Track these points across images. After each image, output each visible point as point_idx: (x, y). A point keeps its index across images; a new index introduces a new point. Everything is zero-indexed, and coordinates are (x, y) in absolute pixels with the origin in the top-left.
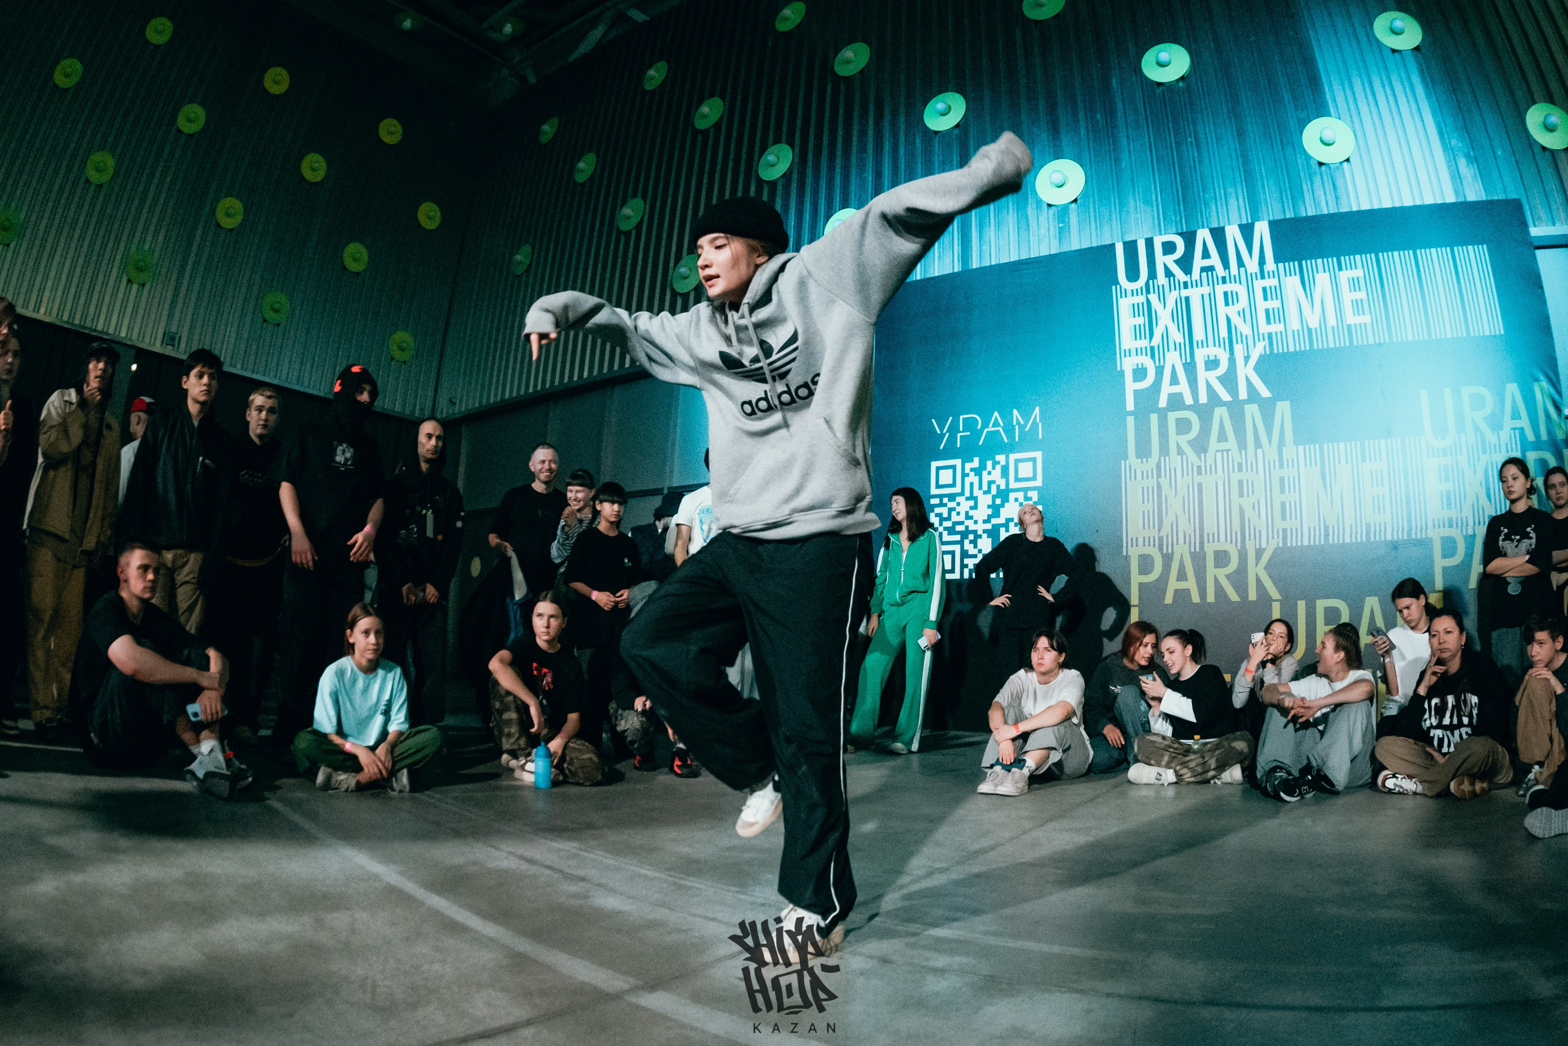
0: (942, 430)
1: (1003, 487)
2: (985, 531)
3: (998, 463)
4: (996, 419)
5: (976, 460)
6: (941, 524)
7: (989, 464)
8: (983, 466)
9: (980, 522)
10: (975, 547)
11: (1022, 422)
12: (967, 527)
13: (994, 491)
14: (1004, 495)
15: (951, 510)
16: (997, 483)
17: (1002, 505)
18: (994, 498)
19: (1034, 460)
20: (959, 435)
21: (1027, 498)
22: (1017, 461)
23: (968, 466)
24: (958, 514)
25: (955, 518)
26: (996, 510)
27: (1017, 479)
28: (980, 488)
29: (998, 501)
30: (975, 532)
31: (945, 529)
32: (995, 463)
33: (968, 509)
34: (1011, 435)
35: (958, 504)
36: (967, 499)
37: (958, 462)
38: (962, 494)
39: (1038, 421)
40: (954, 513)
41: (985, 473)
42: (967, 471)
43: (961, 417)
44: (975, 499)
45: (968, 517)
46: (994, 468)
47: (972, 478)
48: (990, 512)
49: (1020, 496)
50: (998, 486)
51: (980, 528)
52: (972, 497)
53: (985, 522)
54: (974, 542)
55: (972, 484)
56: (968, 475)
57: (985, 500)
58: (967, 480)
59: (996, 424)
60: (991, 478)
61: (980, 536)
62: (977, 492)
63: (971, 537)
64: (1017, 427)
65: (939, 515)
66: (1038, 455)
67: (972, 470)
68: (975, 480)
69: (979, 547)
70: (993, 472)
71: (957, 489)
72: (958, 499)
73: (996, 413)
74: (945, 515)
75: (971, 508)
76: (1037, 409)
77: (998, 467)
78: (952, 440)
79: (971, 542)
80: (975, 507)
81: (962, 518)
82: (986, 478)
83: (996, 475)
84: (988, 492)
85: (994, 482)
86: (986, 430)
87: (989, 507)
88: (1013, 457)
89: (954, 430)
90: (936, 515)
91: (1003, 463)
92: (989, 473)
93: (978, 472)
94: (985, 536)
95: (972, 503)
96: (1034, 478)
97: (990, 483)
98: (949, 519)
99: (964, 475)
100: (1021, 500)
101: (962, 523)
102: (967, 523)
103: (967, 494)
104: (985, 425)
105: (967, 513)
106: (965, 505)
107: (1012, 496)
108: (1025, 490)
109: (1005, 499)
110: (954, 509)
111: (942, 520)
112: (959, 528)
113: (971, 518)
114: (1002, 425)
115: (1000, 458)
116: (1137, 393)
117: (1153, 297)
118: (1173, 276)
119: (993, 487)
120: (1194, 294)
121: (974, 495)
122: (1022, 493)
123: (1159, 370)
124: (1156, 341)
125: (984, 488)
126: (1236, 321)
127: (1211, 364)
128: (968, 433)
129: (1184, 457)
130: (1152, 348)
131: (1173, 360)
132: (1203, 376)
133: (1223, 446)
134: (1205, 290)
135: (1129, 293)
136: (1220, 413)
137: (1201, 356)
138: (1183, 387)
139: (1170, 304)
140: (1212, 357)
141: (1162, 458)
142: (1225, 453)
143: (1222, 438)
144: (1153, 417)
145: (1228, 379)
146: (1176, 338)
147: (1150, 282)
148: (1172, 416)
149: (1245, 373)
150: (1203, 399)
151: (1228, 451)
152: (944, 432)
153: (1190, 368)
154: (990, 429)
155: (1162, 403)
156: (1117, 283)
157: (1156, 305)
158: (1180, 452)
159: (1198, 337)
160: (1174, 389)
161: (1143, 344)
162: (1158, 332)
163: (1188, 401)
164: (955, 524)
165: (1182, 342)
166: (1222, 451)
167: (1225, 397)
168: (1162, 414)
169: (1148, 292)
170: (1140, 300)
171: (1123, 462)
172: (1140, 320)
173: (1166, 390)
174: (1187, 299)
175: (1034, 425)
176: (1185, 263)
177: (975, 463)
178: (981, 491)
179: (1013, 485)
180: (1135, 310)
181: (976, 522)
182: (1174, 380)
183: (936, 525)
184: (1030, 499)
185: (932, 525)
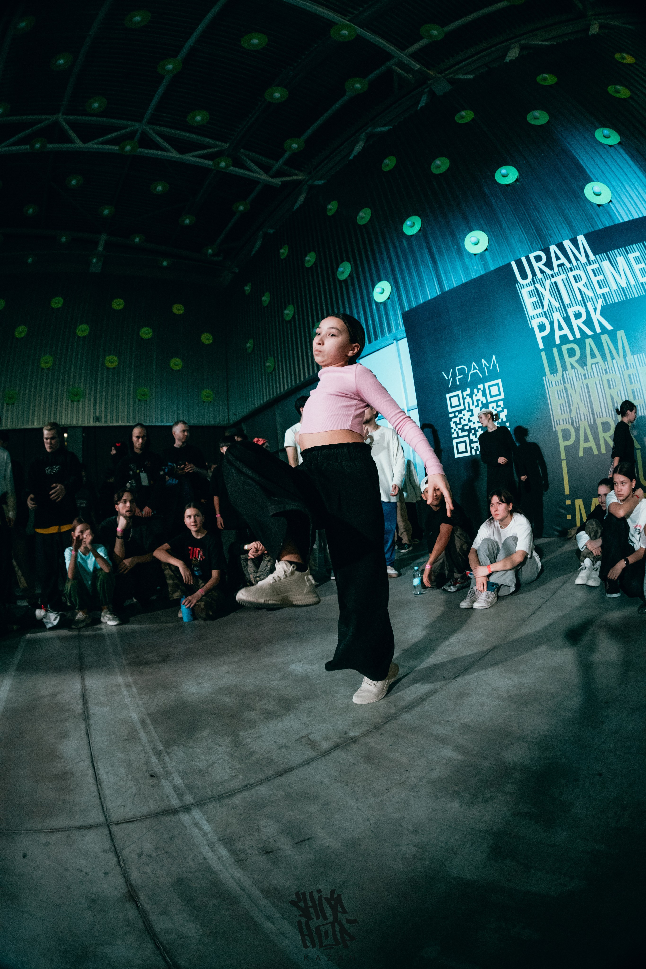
0: (448, 377)
1: (485, 402)
2: (479, 427)
3: (480, 389)
4: (474, 366)
5: (468, 389)
6: (457, 427)
7: (475, 390)
8: (472, 392)
9: (476, 423)
11: (488, 365)
12: (470, 427)
13: (480, 405)
15: (460, 419)
16: (481, 400)
19: (498, 384)
20: (457, 378)
21: (498, 406)
22: (489, 387)
23: (465, 393)
24: (464, 420)
25: (463, 423)
27: (491, 397)
28: (473, 404)
30: (474, 429)
31: (459, 429)
32: (478, 390)
33: (469, 417)
34: (483, 373)
35: (464, 415)
36: (468, 411)
37: (459, 392)
38: (464, 409)
39: (495, 363)
40: (462, 420)
41: (474, 396)
42: (465, 396)
43: (457, 368)
44: (472, 411)
45: (470, 421)
46: (478, 392)
47: (468, 400)
49: (494, 405)
50: (482, 402)
52: (470, 410)
55: (468, 403)
56: (466, 398)
58: (466, 401)
59: (475, 369)
60: (477, 398)
62: (472, 407)
63: (473, 431)
64: (486, 368)
65: (455, 422)
66: (499, 381)
67: (467, 395)
68: (470, 400)
70: (478, 394)
71: (462, 407)
72: (463, 412)
73: (474, 363)
74: (458, 422)
75: (471, 416)
76: (494, 357)
77: (480, 391)
78: (454, 381)
79: (473, 434)
80: (472, 415)
81: (467, 422)
82: (475, 398)
83: (480, 396)
85: (479, 400)
86: (470, 373)
88: (487, 384)
89: (454, 376)
90: (454, 423)
91: (482, 389)
92: (476, 395)
93: (470, 396)
95: (470, 413)
96: (500, 394)
97: (478, 401)
98: (460, 423)
99: (464, 399)
100: (495, 407)
101: (467, 425)
102: (470, 424)
103: (467, 409)
104: (469, 370)
105: (469, 419)
106: (467, 415)
108: (496, 402)
110: (462, 418)
111: (457, 425)
112: (466, 428)
113: (471, 421)
114: (478, 368)
115: (480, 386)
116: (543, 338)
117: (538, 286)
118: (545, 272)
119: (480, 403)
120: (558, 279)
121: (471, 409)
122: (495, 404)
123: (552, 324)
124: (546, 308)
125: (475, 404)
126: (584, 290)
127: (578, 316)
128: (462, 376)
129: (576, 370)
130: (545, 313)
131: (557, 316)
132: (575, 323)
133: (594, 360)
134: (563, 276)
135: (525, 286)
136: (589, 342)
137: (571, 312)
138: (566, 331)
139: (548, 287)
140: (577, 312)
141: (564, 372)
142: (596, 364)
143: (593, 356)
144: (555, 350)
145: (589, 322)
146: (556, 304)
147: (534, 278)
148: (564, 348)
149: (596, 317)
150: (578, 336)
151: (598, 363)
152: (450, 378)
153: (567, 319)
154: (472, 372)
155: (558, 341)
156: (517, 282)
157: (541, 289)
158: (573, 367)
159: (567, 301)
160: (562, 333)
161: (540, 311)
162: (546, 303)
163: (571, 338)
164: (464, 426)
165: (559, 306)
166: (595, 364)
167: (590, 333)
168: (559, 348)
169: (534, 283)
170: (532, 288)
171: (544, 378)
172: (535, 299)
173: (558, 334)
174: (555, 283)
175: (494, 365)
176: (549, 264)
177: (468, 391)
178: (474, 406)
179: (490, 400)
180: (531, 294)
181: (474, 423)
182: (561, 328)
183: (455, 428)
184: (500, 406)
185: (452, 428)
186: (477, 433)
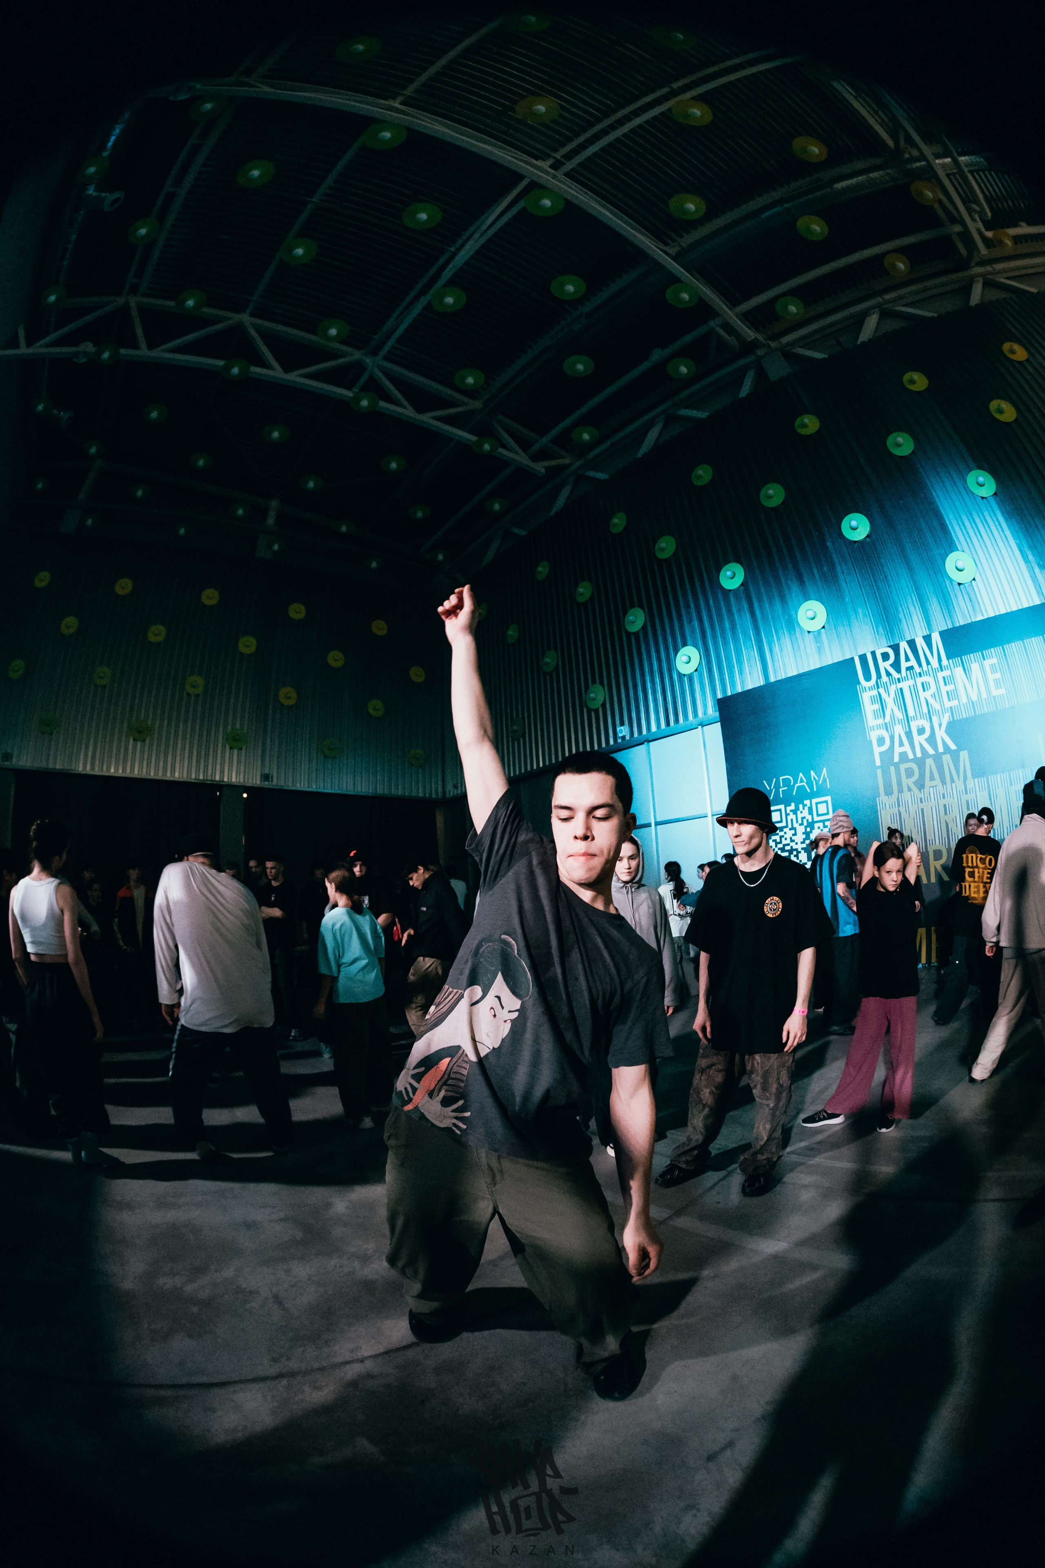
0: (770, 787)
1: (810, 820)
2: (802, 849)
3: (806, 805)
4: (801, 778)
5: (793, 804)
6: (776, 846)
7: (801, 806)
8: (797, 808)
9: (799, 843)
10: (798, 859)
11: (817, 779)
12: (792, 847)
13: (805, 823)
14: (811, 825)
15: (781, 837)
16: (807, 818)
17: (811, 832)
18: (806, 827)
19: (826, 802)
20: (781, 789)
21: (825, 827)
22: (817, 804)
23: (789, 809)
24: (786, 839)
25: (784, 842)
26: (807, 834)
27: (818, 815)
28: (797, 822)
29: (808, 830)
30: (796, 850)
31: (779, 849)
32: (804, 806)
33: (791, 836)
34: (811, 787)
35: (785, 833)
36: (790, 829)
37: (782, 807)
38: (786, 827)
39: (826, 777)
40: (783, 839)
41: (799, 812)
42: (788, 812)
43: (781, 778)
44: (795, 829)
45: (792, 841)
46: (804, 809)
47: (792, 816)
48: (804, 836)
49: (821, 825)
50: (807, 820)
51: (799, 847)
52: (793, 828)
53: (802, 843)
54: (797, 856)
55: (792, 820)
56: (789, 814)
57: (801, 830)
58: (789, 818)
59: (802, 781)
60: (803, 815)
61: (800, 852)
62: (795, 825)
63: (795, 853)
64: (814, 782)
65: (775, 841)
66: (828, 798)
67: (791, 811)
68: (794, 817)
69: (800, 859)
70: (803, 811)
71: (784, 824)
72: (785, 830)
73: (801, 774)
74: (778, 840)
75: (793, 835)
76: (825, 769)
77: (806, 808)
78: (777, 792)
79: (795, 856)
80: (795, 834)
81: (788, 841)
82: (800, 816)
83: (806, 813)
84: (802, 824)
85: (805, 818)
86: (796, 785)
87: (803, 833)
88: (814, 801)
89: (777, 787)
90: (773, 841)
91: (809, 805)
92: (801, 812)
93: (795, 812)
94: (803, 851)
95: (793, 832)
96: (828, 814)
97: (803, 818)
98: (781, 842)
99: (787, 815)
100: (822, 827)
101: (788, 845)
102: (793, 844)
103: (790, 826)
104: (795, 782)
105: (791, 838)
106: (789, 833)
107: (816, 825)
108: (823, 821)
109: (812, 828)
110: (783, 836)
111: (777, 844)
112: (787, 848)
113: (794, 841)
114: (805, 781)
115: (807, 802)
116: (881, 754)
117: (881, 690)
118: (891, 675)
119: (805, 821)
120: (905, 685)
121: (794, 826)
122: (822, 823)
123: (892, 738)
124: (888, 719)
125: (800, 822)
126: (931, 701)
127: (921, 731)
128: (786, 788)
129: (912, 792)
130: (886, 724)
131: (899, 730)
132: (917, 739)
133: (933, 783)
134: (911, 682)
135: (867, 689)
136: (929, 762)
137: (914, 725)
138: (907, 748)
139: (892, 694)
140: (921, 727)
141: (900, 795)
142: (935, 788)
143: (932, 778)
144: (892, 769)
145: (932, 740)
146: (899, 715)
147: (879, 680)
148: (903, 767)
149: (941, 734)
150: (919, 755)
151: (936, 786)
152: (772, 788)
153: (909, 734)
154: (799, 784)
155: (896, 759)
156: (859, 683)
157: (884, 695)
158: (910, 790)
159: (911, 713)
160: (902, 749)
161: (880, 721)
162: (888, 713)
163: (911, 756)
164: (784, 845)
165: (902, 717)
166: (933, 787)
167: (931, 752)
168: (897, 766)
169: (878, 688)
170: (874, 692)
171: (877, 799)
172: (877, 706)
173: (898, 750)
174: (901, 689)
175: (825, 780)
176: (896, 665)
177: (793, 807)
178: (798, 824)
179: (816, 819)
180: (873, 700)
181: (797, 843)
182: (901, 744)
183: (774, 847)
184: (827, 827)
185: (771, 847)
186: (799, 854)
